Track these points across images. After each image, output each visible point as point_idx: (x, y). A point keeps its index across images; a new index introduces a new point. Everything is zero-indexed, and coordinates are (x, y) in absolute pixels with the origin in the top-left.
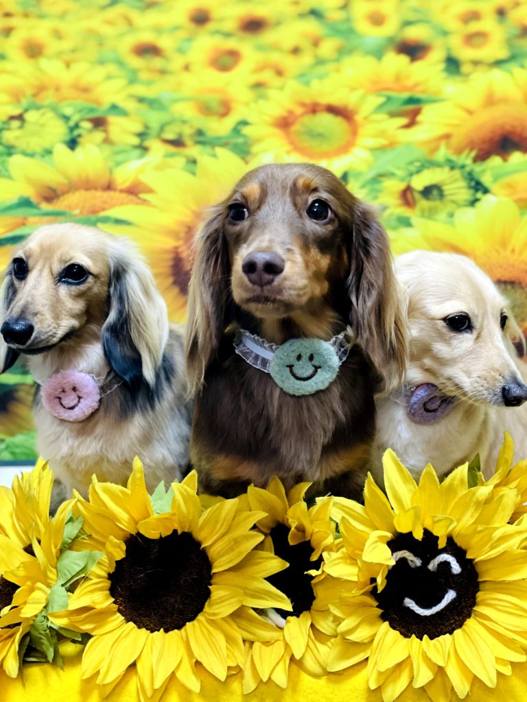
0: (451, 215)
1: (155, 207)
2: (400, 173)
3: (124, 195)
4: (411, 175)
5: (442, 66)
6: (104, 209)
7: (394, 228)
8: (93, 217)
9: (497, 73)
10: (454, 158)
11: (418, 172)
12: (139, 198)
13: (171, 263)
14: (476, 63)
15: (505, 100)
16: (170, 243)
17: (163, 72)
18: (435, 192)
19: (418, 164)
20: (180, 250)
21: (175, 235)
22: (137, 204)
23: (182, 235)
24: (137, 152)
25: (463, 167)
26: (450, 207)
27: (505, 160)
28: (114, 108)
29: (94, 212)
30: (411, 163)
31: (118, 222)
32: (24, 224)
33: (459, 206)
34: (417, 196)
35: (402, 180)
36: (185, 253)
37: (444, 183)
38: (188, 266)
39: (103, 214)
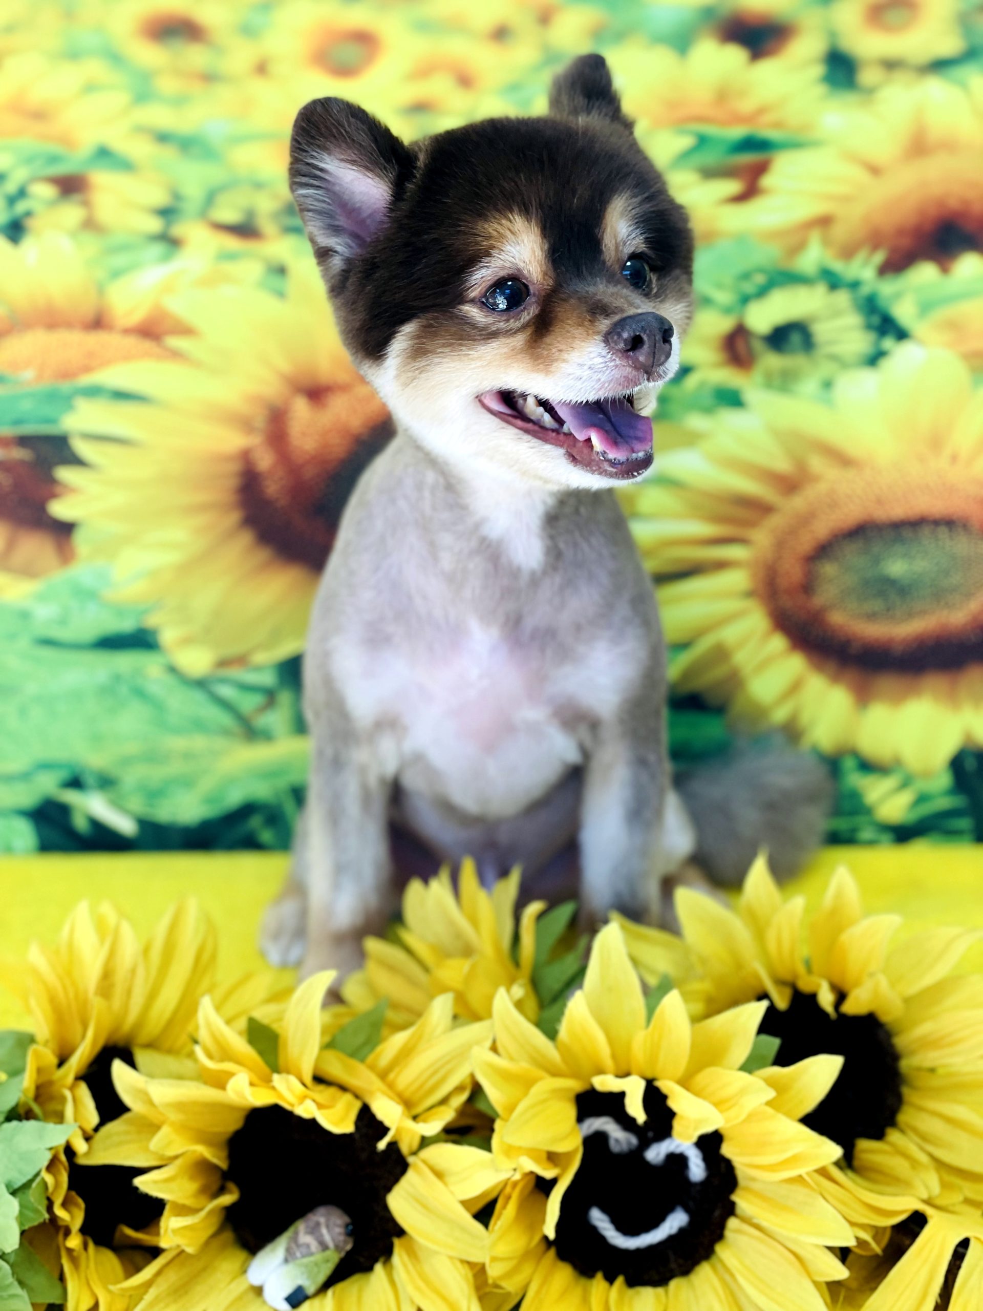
0: (828, 385)
1: (198, 364)
2: (723, 297)
3: (131, 342)
4: (745, 300)
5: (818, 70)
6: (87, 369)
7: (708, 410)
8: (66, 387)
9: (934, 85)
10: (838, 266)
11: (762, 292)
12: (164, 347)
13: (233, 482)
14: (891, 65)
15: (949, 146)
16: (232, 441)
17: (209, 78)
18: (795, 338)
19: (760, 279)
20: (256, 455)
21: (245, 424)
22: (160, 359)
23: (260, 421)
24: (158, 249)
25: (854, 285)
26: (825, 369)
27: (945, 269)
28: (104, 154)
29: (67, 374)
30: (746, 276)
31: (121, 396)
33: (842, 363)
34: (758, 346)
35: (727, 310)
36: (265, 461)
37: (814, 319)
38: (273, 488)
39: (87, 380)
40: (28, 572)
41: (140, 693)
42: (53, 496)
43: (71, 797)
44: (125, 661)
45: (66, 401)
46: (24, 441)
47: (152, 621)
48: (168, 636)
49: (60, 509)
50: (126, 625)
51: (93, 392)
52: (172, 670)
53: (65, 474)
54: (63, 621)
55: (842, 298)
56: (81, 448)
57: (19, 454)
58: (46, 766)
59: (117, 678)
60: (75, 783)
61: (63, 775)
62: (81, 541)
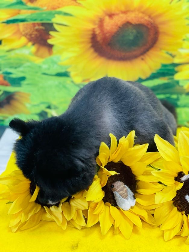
1: (84, 7)
6: (59, 7)
8: (53, 11)
12: (77, 2)
13: (90, 36)
16: (91, 26)
20: (96, 30)
21: (94, 22)
22: (75, 5)
23: (97, 22)
29: (54, 8)
31: (66, 14)
32: (19, 13)
36: (98, 32)
38: (99, 38)
39: (58, 10)
40: (42, 57)
41: (65, 87)
42: (49, 38)
43: (48, 110)
44: (62, 79)
45: (53, 15)
46: (43, 24)
47: (69, 70)
48: (72, 74)
49: (50, 41)
50: (63, 71)
51: (59, 13)
52: (72, 82)
53: (52, 33)
54: (49, 69)
56: (56, 27)
57: (41, 27)
58: (42, 103)
59: (60, 83)
60: (49, 107)
61: (47, 105)
62: (54, 50)
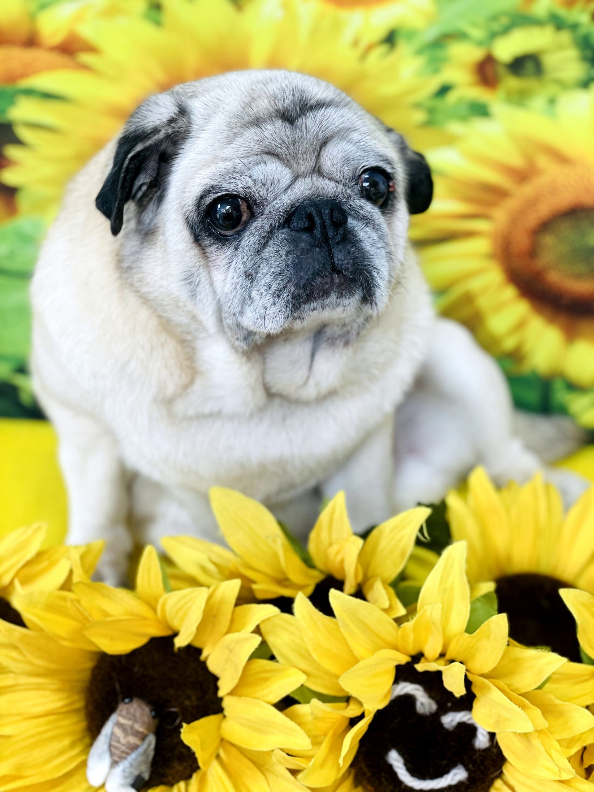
0: (552, 101)
1: (102, 75)
2: (477, 33)
3: (54, 58)
4: (493, 36)
6: (24, 76)
7: (464, 119)
8: (10, 88)
10: (562, 12)
11: (506, 31)
12: (77, 61)
18: (530, 66)
19: (504, 21)
25: (574, 27)
26: (551, 90)
29: (10, 79)
30: (494, 18)
31: (47, 96)
33: (563, 85)
34: (502, 71)
35: (480, 43)
37: (544, 51)
39: (24, 84)
42: (3, 167)
45: (9, 98)
49: (9, 176)
51: (29, 92)
53: (12, 152)
55: (565, 37)
56: (23, 133)
62: (22, 201)
